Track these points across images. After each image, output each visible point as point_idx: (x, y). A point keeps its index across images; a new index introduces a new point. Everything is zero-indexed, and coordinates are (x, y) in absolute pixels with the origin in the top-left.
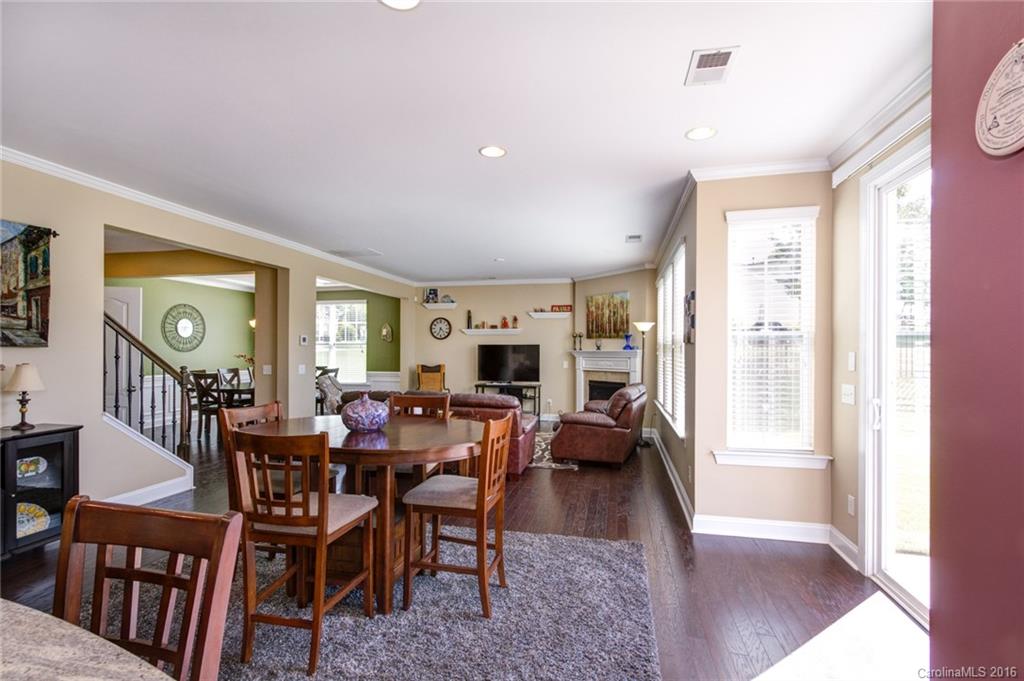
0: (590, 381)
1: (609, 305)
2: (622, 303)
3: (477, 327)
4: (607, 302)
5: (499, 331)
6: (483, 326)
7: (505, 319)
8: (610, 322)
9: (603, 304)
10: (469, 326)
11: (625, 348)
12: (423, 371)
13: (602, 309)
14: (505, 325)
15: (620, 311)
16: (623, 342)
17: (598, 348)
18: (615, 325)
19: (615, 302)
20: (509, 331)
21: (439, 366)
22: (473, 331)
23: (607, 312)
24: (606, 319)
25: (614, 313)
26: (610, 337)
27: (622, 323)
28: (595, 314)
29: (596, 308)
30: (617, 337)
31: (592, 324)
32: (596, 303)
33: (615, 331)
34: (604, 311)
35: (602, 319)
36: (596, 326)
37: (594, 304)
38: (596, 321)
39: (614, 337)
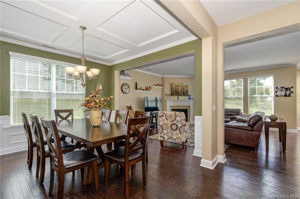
0: (172, 109)
1: (181, 86)
2: (186, 86)
4: (180, 85)
5: (146, 91)
6: (140, 89)
7: (147, 87)
9: (178, 85)
10: (136, 89)
11: (189, 99)
14: (147, 89)
15: (186, 88)
16: (188, 97)
17: (178, 99)
18: (183, 92)
19: (183, 85)
20: (148, 92)
21: (131, 106)
22: (137, 91)
24: (180, 90)
25: (183, 89)
26: (181, 96)
27: (186, 91)
28: (175, 88)
29: (175, 86)
30: (184, 96)
31: (174, 91)
32: (175, 85)
33: (183, 94)
34: (179, 88)
35: (178, 90)
36: (175, 92)
37: (174, 85)
38: (175, 91)
39: (183, 96)
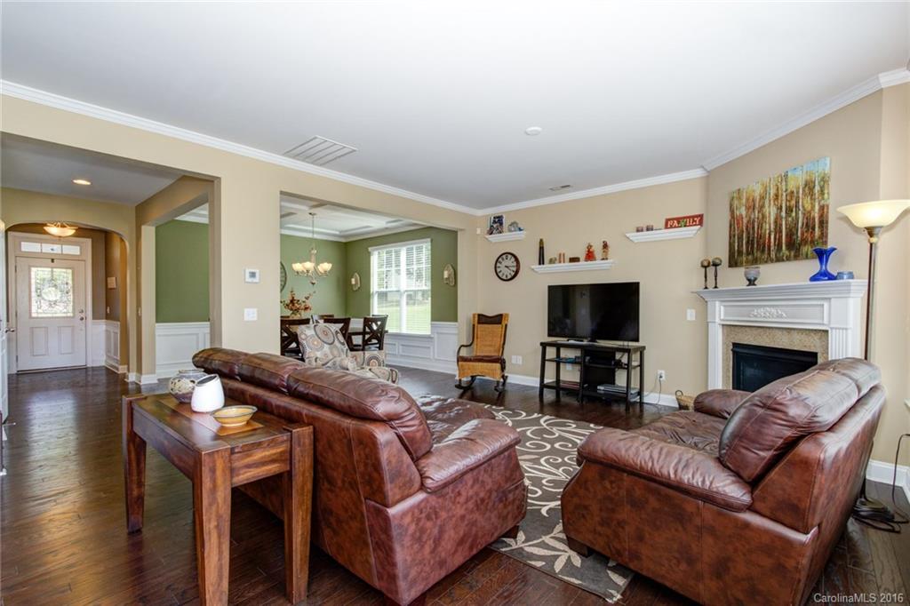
0: (735, 345)
1: (777, 196)
2: (809, 186)
3: (552, 261)
4: (773, 192)
5: (583, 264)
6: (561, 258)
7: (590, 247)
8: (778, 230)
9: (762, 198)
10: (541, 261)
11: (814, 279)
12: (479, 323)
13: (762, 207)
14: (590, 256)
15: (806, 203)
16: (814, 266)
17: (751, 282)
18: (790, 235)
19: (792, 186)
20: (597, 264)
21: (501, 316)
22: (547, 267)
23: (771, 211)
24: (769, 226)
25: (789, 210)
26: (779, 260)
27: (809, 226)
28: (745, 221)
29: (748, 208)
30: (797, 257)
31: (740, 238)
32: (748, 199)
33: (792, 245)
34: (766, 210)
35: (760, 227)
36: (748, 243)
37: (744, 201)
38: (748, 233)
39: (788, 259)
